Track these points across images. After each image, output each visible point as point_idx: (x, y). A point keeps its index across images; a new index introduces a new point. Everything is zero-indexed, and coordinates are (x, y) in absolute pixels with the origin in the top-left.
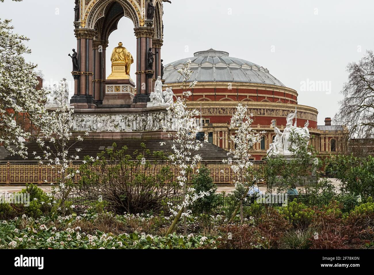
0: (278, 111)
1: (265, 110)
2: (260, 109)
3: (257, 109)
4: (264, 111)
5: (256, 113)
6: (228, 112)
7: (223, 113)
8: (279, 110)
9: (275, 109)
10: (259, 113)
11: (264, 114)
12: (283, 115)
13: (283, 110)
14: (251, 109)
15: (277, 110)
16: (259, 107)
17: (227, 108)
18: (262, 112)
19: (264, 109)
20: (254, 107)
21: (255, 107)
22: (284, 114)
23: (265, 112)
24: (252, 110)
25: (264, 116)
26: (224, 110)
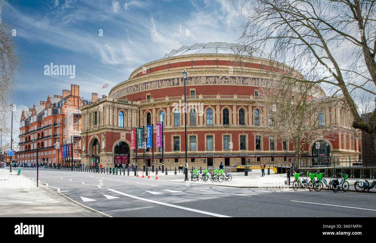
0: (198, 79)
1: (180, 79)
2: (173, 79)
3: (169, 80)
4: (178, 81)
5: (168, 84)
6: (141, 88)
7: (137, 90)
8: (201, 77)
9: (194, 77)
10: (172, 84)
11: (178, 83)
12: (207, 83)
13: (207, 77)
14: (162, 80)
15: (197, 77)
16: (172, 77)
17: (139, 84)
18: (176, 82)
19: (178, 79)
20: (165, 78)
21: (167, 78)
22: (208, 81)
23: (180, 82)
24: (163, 82)
25: (178, 86)
26: (137, 87)
